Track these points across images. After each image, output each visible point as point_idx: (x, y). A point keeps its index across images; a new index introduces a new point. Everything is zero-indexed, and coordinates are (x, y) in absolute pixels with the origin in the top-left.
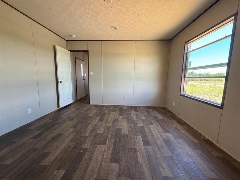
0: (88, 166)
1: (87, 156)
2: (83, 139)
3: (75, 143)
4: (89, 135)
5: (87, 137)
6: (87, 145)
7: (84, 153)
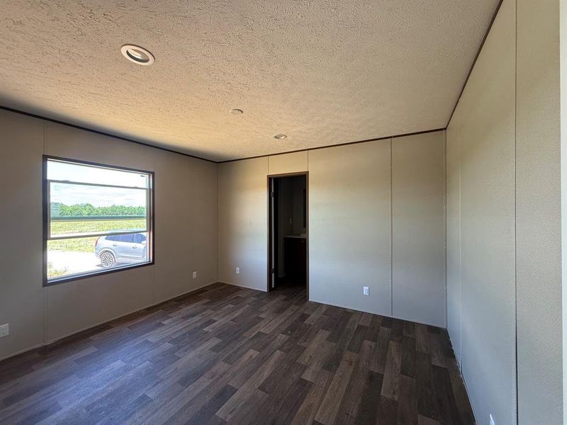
0: (285, 320)
1: (284, 328)
2: (285, 348)
3: (298, 344)
4: (275, 351)
5: (279, 349)
6: (282, 337)
7: (287, 329)
